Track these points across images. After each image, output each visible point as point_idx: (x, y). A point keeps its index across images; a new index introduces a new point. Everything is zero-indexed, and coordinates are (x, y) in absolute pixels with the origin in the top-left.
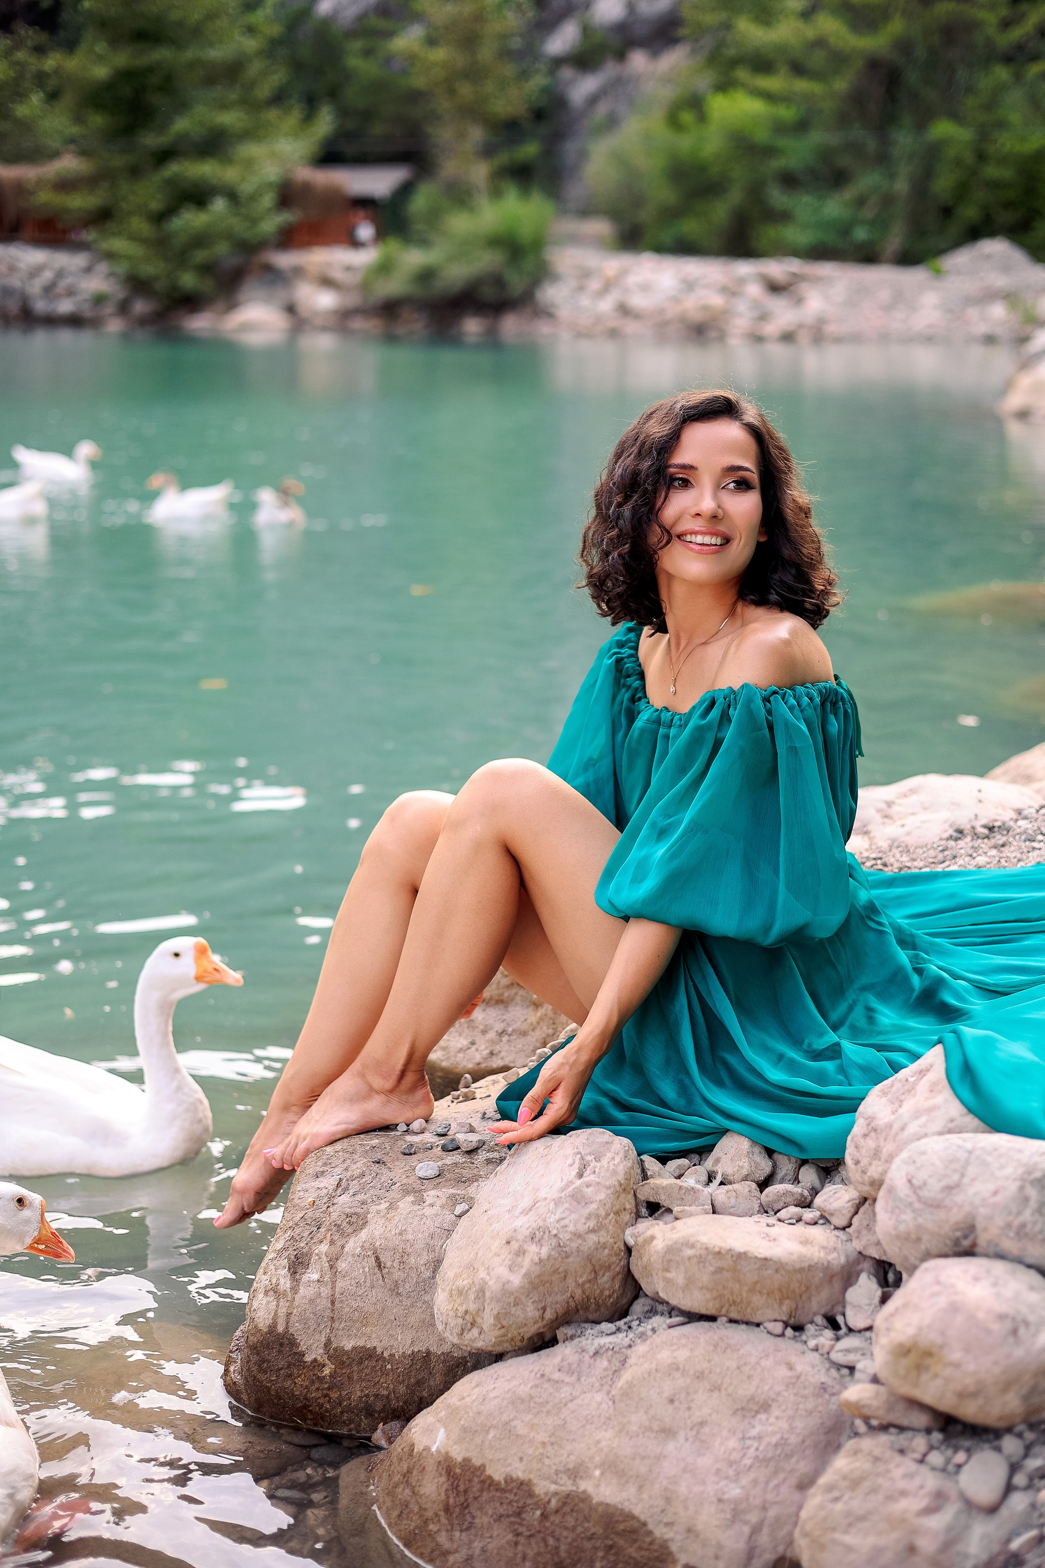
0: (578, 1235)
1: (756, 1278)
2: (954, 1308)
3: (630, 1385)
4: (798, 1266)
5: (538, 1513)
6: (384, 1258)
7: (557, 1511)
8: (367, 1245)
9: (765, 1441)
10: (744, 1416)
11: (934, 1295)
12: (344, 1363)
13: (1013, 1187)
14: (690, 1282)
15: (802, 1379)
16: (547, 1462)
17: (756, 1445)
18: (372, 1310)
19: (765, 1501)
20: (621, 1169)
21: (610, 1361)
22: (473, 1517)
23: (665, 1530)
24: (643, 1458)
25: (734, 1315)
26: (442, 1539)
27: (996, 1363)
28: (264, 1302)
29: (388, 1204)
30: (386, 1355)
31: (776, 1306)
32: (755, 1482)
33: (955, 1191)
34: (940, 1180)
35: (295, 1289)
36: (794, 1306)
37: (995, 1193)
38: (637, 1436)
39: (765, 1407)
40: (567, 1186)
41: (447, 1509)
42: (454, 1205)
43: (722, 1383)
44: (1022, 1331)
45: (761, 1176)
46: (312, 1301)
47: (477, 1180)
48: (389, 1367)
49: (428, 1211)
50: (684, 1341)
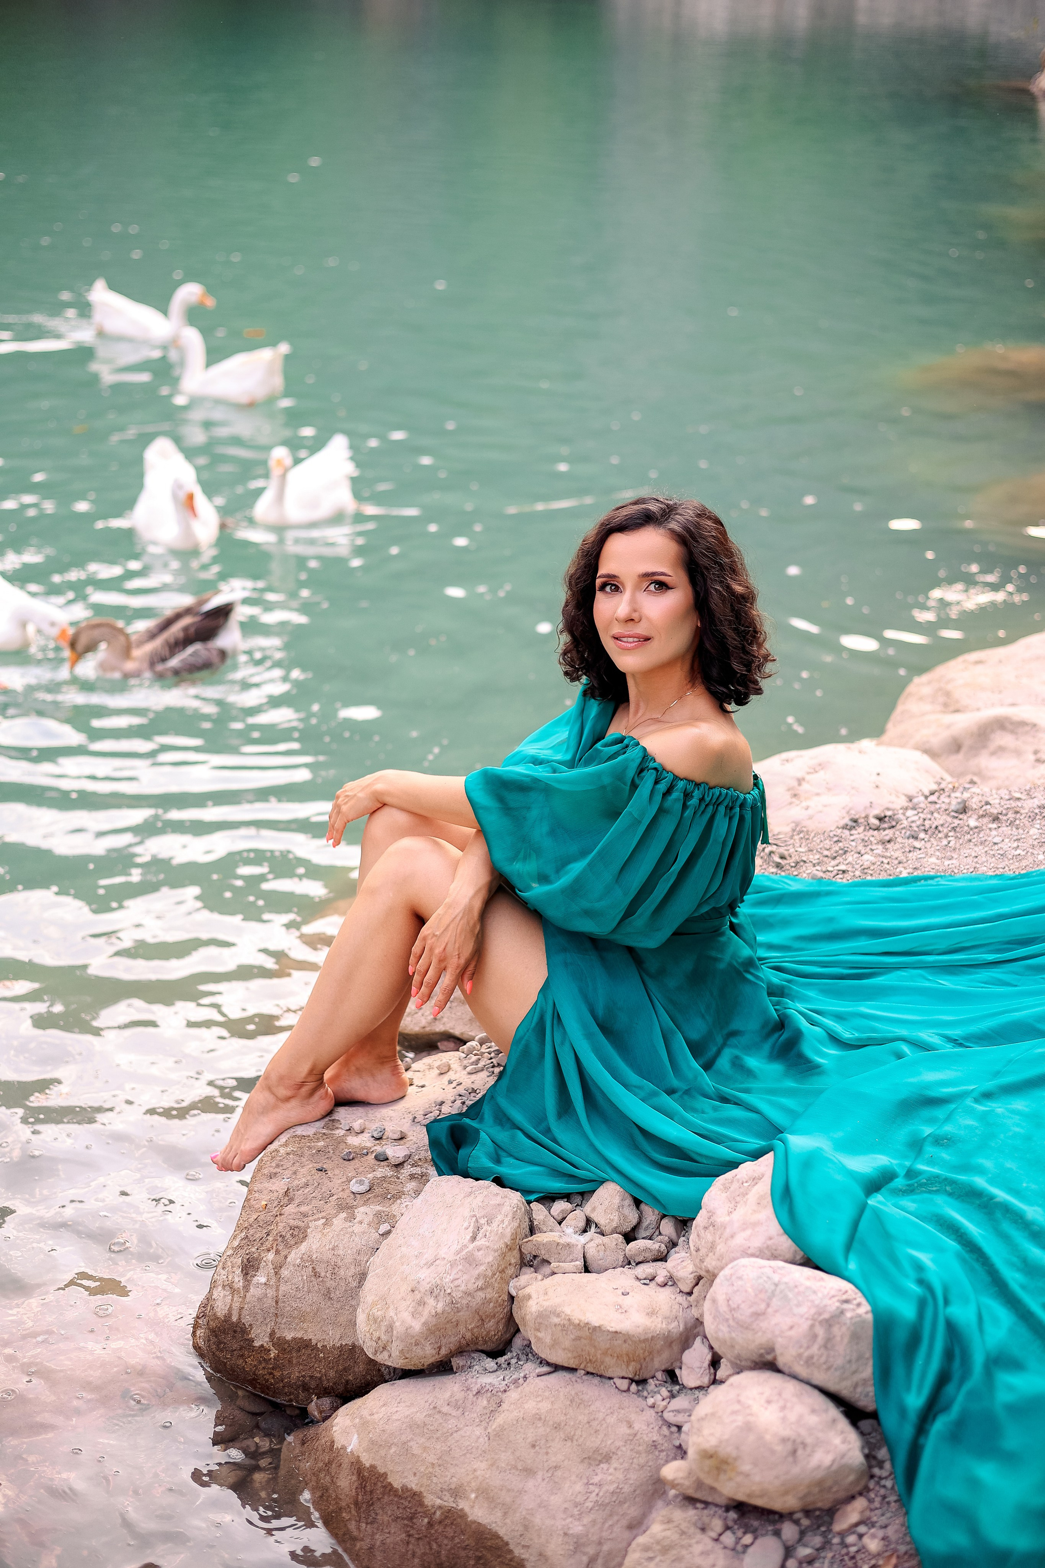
0: (467, 1294)
1: (608, 1346)
2: (748, 1427)
3: (502, 1428)
4: (642, 1338)
5: (426, 1520)
6: (321, 1269)
7: (440, 1522)
8: (305, 1257)
9: (604, 1489)
10: (590, 1464)
11: (734, 1413)
12: (285, 1350)
13: (805, 1325)
14: (555, 1344)
15: (638, 1437)
16: (435, 1480)
17: (597, 1490)
18: (308, 1310)
19: (601, 1538)
20: (508, 1232)
21: (488, 1401)
22: (377, 1514)
23: (522, 1551)
24: (509, 1490)
25: (590, 1370)
26: (352, 1526)
27: (777, 1477)
28: (222, 1295)
29: (325, 1220)
30: (319, 1346)
31: (624, 1366)
32: (594, 1522)
33: (761, 1318)
34: (750, 1307)
35: (246, 1288)
36: (638, 1366)
37: (791, 1328)
38: (505, 1471)
39: (607, 1458)
40: (461, 1250)
41: (356, 1503)
42: (379, 1223)
43: (574, 1435)
44: (800, 1452)
45: (627, 1228)
46: (260, 1300)
47: (400, 1197)
48: (322, 1355)
49: (357, 1228)
50: (547, 1394)
